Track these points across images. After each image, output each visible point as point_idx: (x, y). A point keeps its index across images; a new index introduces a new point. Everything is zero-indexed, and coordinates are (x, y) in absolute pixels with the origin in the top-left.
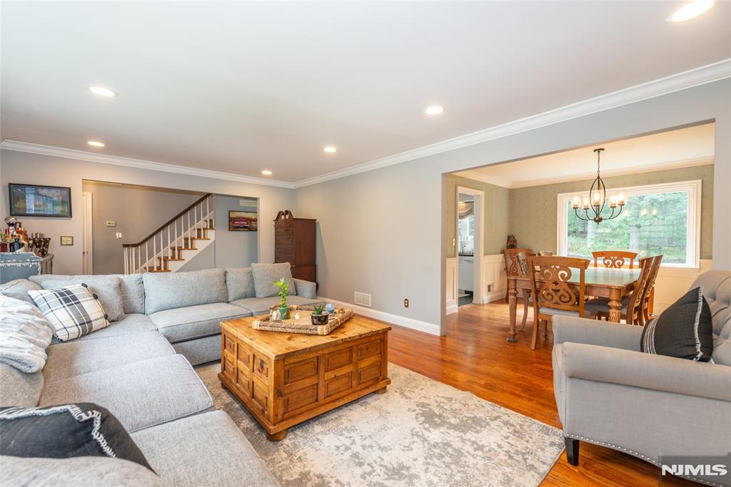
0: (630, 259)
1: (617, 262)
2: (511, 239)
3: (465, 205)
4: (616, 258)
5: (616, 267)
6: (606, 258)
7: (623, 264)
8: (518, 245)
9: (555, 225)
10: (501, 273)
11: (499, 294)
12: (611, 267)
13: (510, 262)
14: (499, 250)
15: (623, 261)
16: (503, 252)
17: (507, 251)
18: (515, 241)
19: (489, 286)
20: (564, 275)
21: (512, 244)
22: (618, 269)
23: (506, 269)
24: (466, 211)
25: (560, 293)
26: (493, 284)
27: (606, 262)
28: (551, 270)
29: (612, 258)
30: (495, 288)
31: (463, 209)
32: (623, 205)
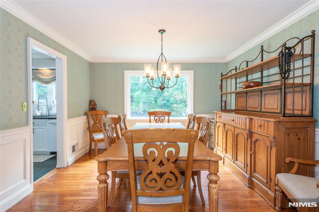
0: (168, 116)
1: (161, 118)
2: (92, 103)
3: (50, 71)
4: (161, 115)
5: (161, 122)
6: (155, 116)
7: (164, 120)
8: (97, 108)
9: (123, 93)
10: (84, 132)
11: (83, 150)
12: (158, 122)
13: (92, 122)
14: (83, 113)
15: (164, 117)
16: (86, 114)
17: (90, 113)
18: (95, 105)
19: (74, 147)
20: (172, 152)
21: (92, 106)
22: (162, 123)
23: (89, 128)
24: (51, 77)
25: (165, 177)
26: (77, 144)
27: (156, 118)
28: (157, 147)
29: (158, 115)
30: (80, 146)
31: (48, 76)
32: (178, 77)
